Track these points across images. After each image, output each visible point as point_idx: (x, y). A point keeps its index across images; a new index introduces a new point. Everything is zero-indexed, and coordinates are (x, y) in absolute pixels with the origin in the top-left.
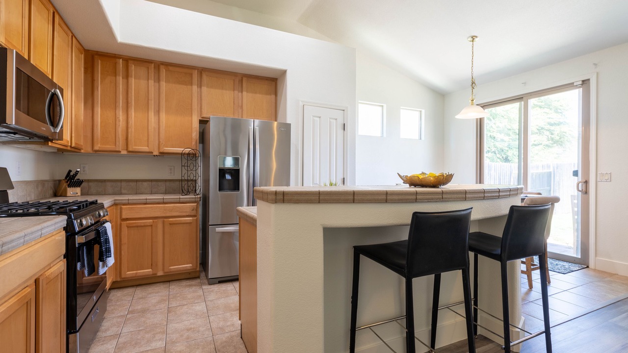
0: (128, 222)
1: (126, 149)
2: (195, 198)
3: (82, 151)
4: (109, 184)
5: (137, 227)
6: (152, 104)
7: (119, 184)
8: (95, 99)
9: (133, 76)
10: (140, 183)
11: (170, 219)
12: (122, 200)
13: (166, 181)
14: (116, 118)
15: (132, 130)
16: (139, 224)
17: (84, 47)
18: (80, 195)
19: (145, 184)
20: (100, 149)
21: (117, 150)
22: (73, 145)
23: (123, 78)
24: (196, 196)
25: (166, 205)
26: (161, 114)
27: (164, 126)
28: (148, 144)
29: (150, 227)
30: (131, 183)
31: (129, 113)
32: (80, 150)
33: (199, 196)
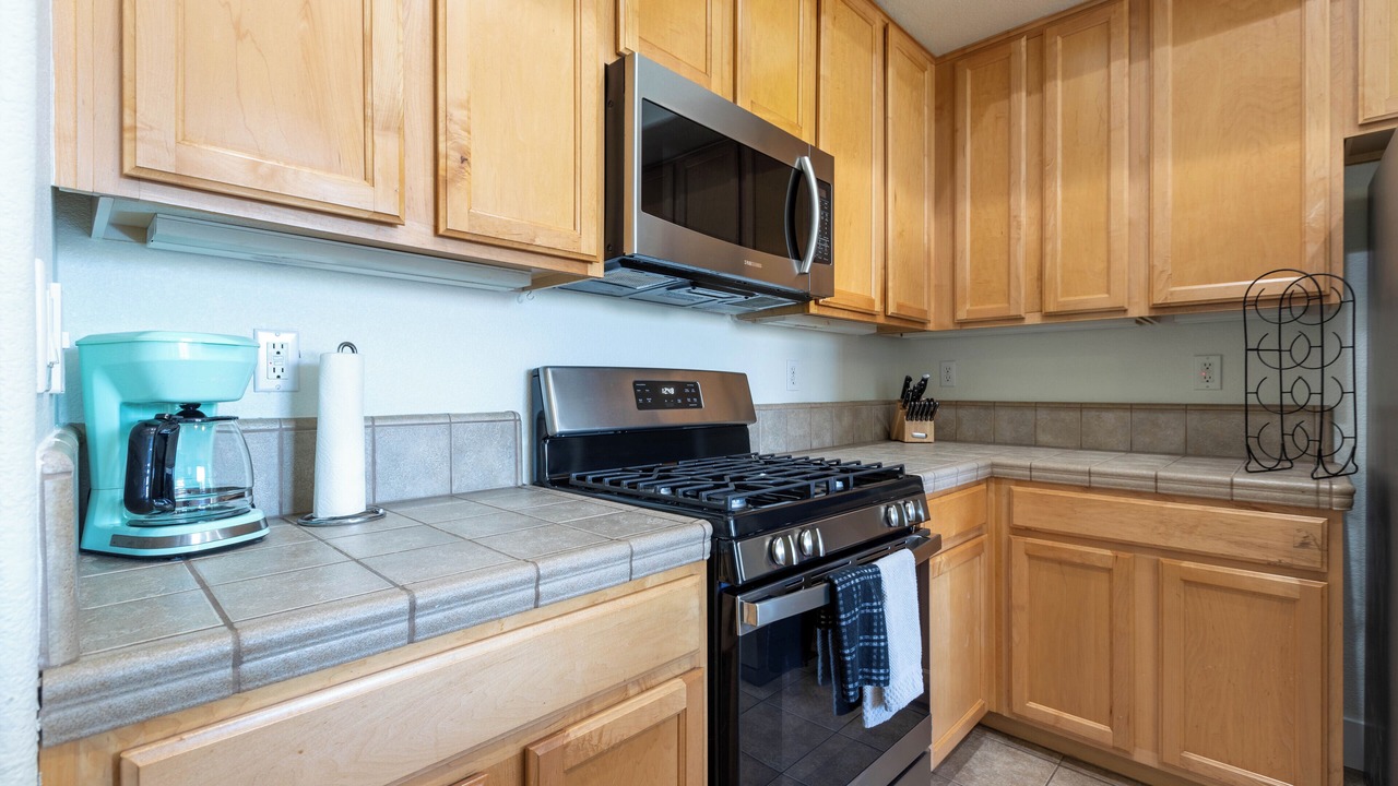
0: (1029, 540)
1: (1037, 308)
2: (1317, 492)
3: (931, 327)
4: (1004, 414)
5: (1061, 562)
6: (1121, 137)
7: (1029, 414)
8: (959, 181)
9: (1059, 73)
10: (1093, 413)
11: (1186, 564)
12: (1012, 467)
13: (1186, 408)
14: (1010, 219)
15: (1057, 246)
16: (1065, 556)
17: (933, 52)
18: (932, 440)
19: (1110, 418)
20: (971, 317)
21: (1013, 313)
22: (891, 310)
23: (1029, 93)
24: (1324, 485)
25: (1170, 505)
26: (1157, 167)
27: (1170, 206)
28: (1109, 282)
29: (1104, 576)
30: (1063, 414)
31: (1049, 195)
32: (923, 323)
33: (1339, 485)
